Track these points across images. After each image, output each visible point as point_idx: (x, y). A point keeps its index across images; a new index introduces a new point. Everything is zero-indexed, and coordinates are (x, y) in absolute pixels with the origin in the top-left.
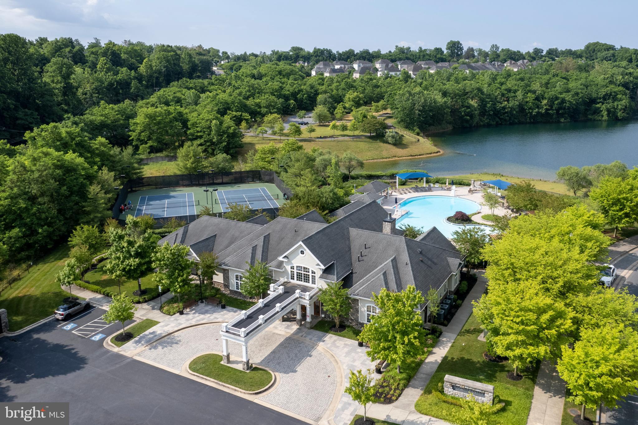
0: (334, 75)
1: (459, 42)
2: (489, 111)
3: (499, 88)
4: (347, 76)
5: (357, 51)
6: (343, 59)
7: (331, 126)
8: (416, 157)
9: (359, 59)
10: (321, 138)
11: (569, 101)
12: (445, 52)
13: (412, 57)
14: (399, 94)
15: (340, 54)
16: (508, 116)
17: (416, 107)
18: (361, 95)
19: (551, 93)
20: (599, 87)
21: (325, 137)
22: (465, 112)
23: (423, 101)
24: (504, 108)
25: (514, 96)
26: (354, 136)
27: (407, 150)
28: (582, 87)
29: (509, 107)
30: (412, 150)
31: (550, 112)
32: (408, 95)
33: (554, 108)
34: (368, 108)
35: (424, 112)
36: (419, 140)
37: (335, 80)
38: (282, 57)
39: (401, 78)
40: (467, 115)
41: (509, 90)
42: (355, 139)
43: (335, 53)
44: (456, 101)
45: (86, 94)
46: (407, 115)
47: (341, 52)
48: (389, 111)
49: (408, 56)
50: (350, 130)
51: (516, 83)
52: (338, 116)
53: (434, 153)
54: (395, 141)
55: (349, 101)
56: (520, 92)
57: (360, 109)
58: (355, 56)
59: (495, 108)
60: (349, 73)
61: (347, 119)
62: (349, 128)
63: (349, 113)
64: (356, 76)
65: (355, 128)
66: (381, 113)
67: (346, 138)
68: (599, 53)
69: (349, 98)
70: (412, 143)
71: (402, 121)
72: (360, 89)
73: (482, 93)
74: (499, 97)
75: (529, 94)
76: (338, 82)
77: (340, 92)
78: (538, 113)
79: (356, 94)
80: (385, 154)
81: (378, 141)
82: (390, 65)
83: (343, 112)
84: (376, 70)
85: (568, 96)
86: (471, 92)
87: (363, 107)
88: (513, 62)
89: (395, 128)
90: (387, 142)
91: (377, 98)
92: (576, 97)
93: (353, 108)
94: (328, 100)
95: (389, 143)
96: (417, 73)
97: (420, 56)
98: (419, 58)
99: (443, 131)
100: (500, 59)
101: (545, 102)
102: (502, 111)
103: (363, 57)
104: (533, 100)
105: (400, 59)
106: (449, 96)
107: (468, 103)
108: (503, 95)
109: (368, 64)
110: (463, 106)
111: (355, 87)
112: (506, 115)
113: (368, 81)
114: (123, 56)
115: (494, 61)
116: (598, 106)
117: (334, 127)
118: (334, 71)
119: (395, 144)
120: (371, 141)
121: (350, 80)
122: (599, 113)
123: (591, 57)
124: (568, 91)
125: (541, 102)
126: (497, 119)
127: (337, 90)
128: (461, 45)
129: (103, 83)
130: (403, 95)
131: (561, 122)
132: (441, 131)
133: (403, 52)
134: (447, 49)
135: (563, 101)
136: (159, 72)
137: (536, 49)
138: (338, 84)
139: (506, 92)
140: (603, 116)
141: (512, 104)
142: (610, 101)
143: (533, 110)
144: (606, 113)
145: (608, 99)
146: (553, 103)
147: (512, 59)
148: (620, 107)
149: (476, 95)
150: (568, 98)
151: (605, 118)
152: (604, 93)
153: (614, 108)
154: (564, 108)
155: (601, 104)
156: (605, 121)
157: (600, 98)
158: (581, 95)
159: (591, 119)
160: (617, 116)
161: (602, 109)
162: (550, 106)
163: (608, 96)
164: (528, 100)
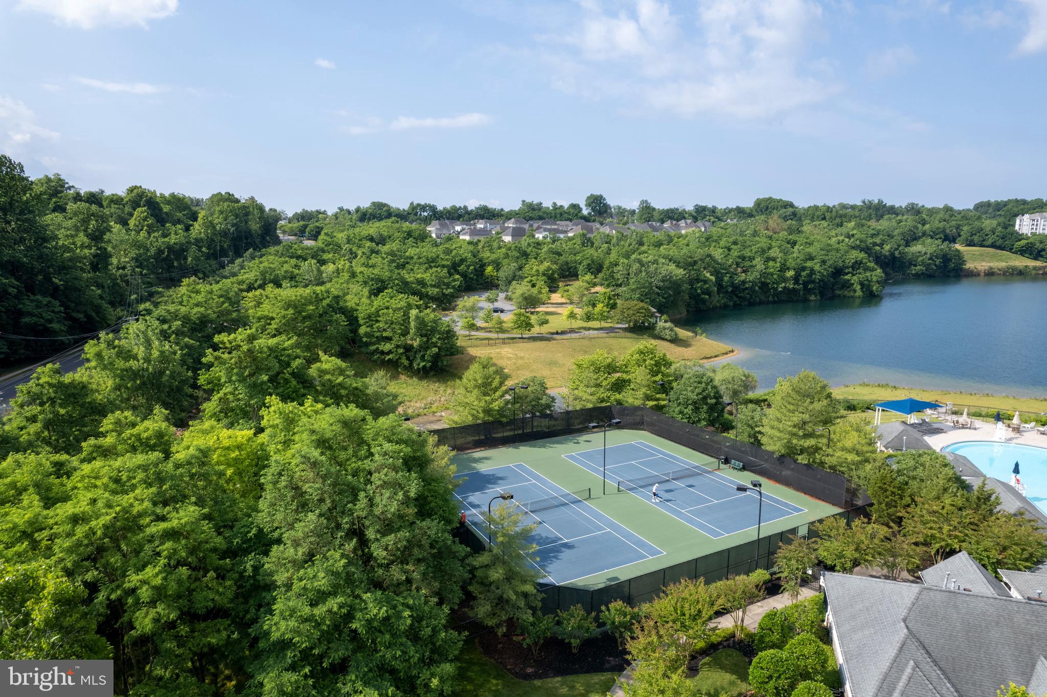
2: (726, 287)
9: (484, 217)
10: (557, 333)
11: (819, 272)
12: (584, 208)
13: (546, 215)
14: (623, 263)
16: (748, 294)
17: (653, 282)
19: (791, 263)
20: (842, 252)
21: (563, 333)
22: (701, 288)
23: (663, 273)
24: (744, 282)
25: (752, 266)
26: (603, 328)
28: (824, 252)
29: (750, 282)
31: (797, 286)
33: (802, 282)
35: (663, 290)
38: (368, 216)
40: (703, 293)
41: (743, 258)
42: (612, 335)
45: (124, 268)
49: (541, 213)
53: (729, 352)
56: (758, 259)
59: (732, 283)
64: (507, 239)
65: (604, 317)
68: (774, 211)
73: (715, 261)
74: (734, 266)
75: (771, 263)
78: (785, 288)
81: (645, 336)
85: (815, 264)
86: (701, 260)
88: (674, 222)
90: (659, 338)
92: (824, 267)
95: (663, 339)
97: (555, 214)
98: (556, 217)
101: (791, 273)
102: (742, 287)
103: (487, 215)
104: (778, 271)
105: (533, 218)
106: (683, 267)
107: (703, 276)
108: (737, 264)
110: (698, 280)
112: (747, 291)
114: (166, 208)
115: (649, 220)
116: (846, 277)
117: (572, 315)
119: (671, 341)
122: (849, 287)
124: (812, 258)
125: (786, 274)
126: (735, 299)
129: (148, 250)
130: (629, 265)
131: (811, 301)
133: (533, 209)
134: (586, 205)
135: (812, 271)
136: (224, 234)
137: (697, 205)
139: (740, 260)
140: (855, 291)
141: (751, 277)
142: (861, 271)
143: (778, 283)
144: (859, 287)
145: (858, 269)
146: (800, 275)
147: (672, 218)
148: (875, 279)
149: (709, 265)
150: (817, 268)
151: (859, 293)
152: (853, 261)
153: (868, 280)
154: (813, 282)
155: (850, 275)
156: (859, 297)
157: (848, 267)
158: (828, 264)
159: (839, 296)
160: (872, 291)
161: (852, 282)
162: (796, 279)
163: (857, 265)
164: (772, 270)
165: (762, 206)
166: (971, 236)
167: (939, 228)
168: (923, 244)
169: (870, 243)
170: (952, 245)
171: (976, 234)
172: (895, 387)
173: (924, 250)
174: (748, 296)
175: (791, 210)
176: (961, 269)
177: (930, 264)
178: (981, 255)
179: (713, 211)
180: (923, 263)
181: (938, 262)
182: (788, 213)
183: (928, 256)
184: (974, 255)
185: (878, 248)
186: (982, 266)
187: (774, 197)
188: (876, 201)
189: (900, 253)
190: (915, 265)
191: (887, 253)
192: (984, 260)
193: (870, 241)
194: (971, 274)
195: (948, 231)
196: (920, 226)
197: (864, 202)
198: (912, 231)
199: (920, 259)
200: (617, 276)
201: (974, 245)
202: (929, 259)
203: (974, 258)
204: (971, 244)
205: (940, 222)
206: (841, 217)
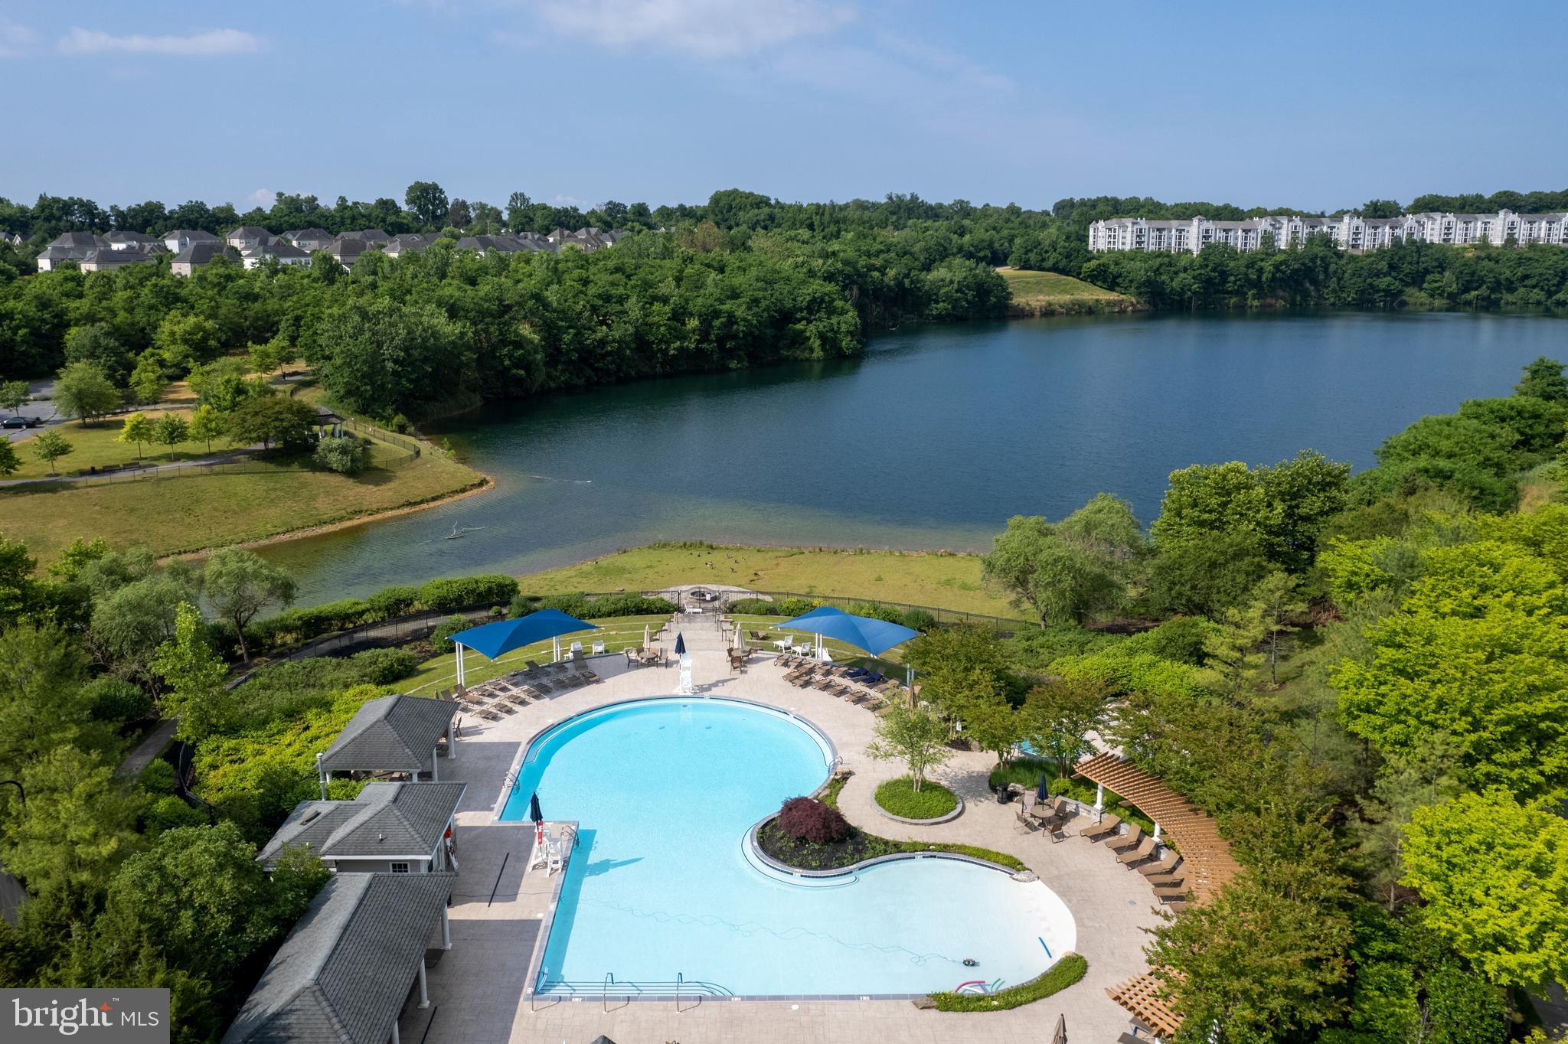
0: (113, 269)
1: (435, 187)
2: (568, 352)
3: (581, 292)
4: (154, 270)
5: (171, 205)
6: (132, 228)
7: (127, 428)
8: (424, 506)
9: (179, 227)
11: (744, 320)
12: (405, 208)
13: (322, 222)
14: (330, 316)
15: (120, 215)
16: (613, 362)
17: (387, 350)
18: (209, 324)
19: (698, 304)
20: (794, 283)
21: (109, 470)
22: (510, 356)
23: (403, 332)
24: (602, 342)
25: (621, 312)
26: (210, 455)
27: (391, 485)
28: (761, 284)
29: (614, 341)
30: (406, 485)
31: (705, 346)
32: (357, 318)
33: (713, 337)
34: (236, 360)
35: (409, 365)
36: (418, 453)
37: (120, 282)
39: (316, 274)
40: (517, 366)
41: (607, 298)
42: (217, 468)
43: (108, 209)
44: (486, 331)
46: (363, 376)
47: (123, 208)
48: (300, 365)
49: (313, 218)
50: (195, 438)
51: (611, 278)
52: (144, 392)
53: (474, 486)
54: (353, 461)
55: (174, 342)
56: (634, 299)
57: (214, 365)
58: (166, 218)
59: (580, 344)
60: (161, 262)
61: (172, 396)
62: (191, 431)
63: (180, 378)
64: (183, 269)
65: (210, 431)
66: (278, 372)
67: (186, 466)
68: (741, 213)
69: (173, 334)
70: (401, 462)
71: (349, 393)
72: (204, 305)
73: (546, 306)
74: (587, 314)
75: (657, 306)
76: (128, 286)
77: (140, 317)
78: (681, 349)
79: (192, 320)
80: (324, 506)
81: (295, 467)
82: (273, 240)
83: (159, 378)
84: (236, 254)
85: (739, 306)
86: (518, 304)
87: (224, 360)
88: (566, 232)
89: (342, 420)
90: (325, 468)
91: (255, 328)
92: (756, 309)
93: (191, 364)
94: (103, 341)
95: (331, 470)
96: (355, 259)
97: (342, 218)
98: (343, 223)
99: (462, 412)
100: (536, 226)
101: (693, 323)
102: (599, 351)
103: (189, 221)
104: (669, 319)
105: (293, 227)
106: (466, 318)
107: (517, 334)
108: (594, 309)
109: (209, 240)
110: (503, 342)
111: (186, 301)
112: (610, 358)
113: (219, 284)
115: (523, 230)
116: (799, 326)
117: (139, 432)
118: (108, 257)
119: (352, 473)
120: (271, 467)
121: (166, 282)
122: (803, 343)
123: (726, 220)
124: (734, 295)
125: (684, 324)
126: (589, 372)
127: (130, 310)
128: (441, 192)
130: (343, 318)
131: (731, 370)
132: (456, 413)
133: (299, 210)
134: (408, 202)
135: (731, 319)
137: (610, 203)
138: (129, 293)
139: (600, 302)
140: (812, 350)
141: (619, 331)
142: (822, 314)
143: (668, 343)
144: (818, 342)
145: (818, 311)
146: (710, 326)
147: (563, 225)
148: (844, 327)
149: (533, 313)
150: (740, 312)
151: (818, 353)
152: (808, 298)
153: (833, 330)
154: (734, 337)
155: (804, 322)
156: (819, 360)
157: (801, 310)
158: (763, 304)
159: (787, 357)
160: (841, 349)
161: (808, 334)
162: (704, 333)
163: (816, 305)
164: (656, 319)
165: (721, 204)
166: (1026, 253)
167: (983, 241)
168: (950, 268)
169: (863, 267)
170: (991, 268)
171: (1031, 251)
172: (711, 547)
173: (949, 276)
174: (612, 367)
175: (766, 210)
176: (1007, 307)
177: (960, 298)
178: (1038, 283)
179: (641, 211)
180: (948, 297)
181: (970, 294)
182: (762, 217)
183: (956, 286)
184: (1028, 283)
185: (876, 274)
186: (1036, 300)
187: (741, 189)
188: (909, 197)
189: (912, 282)
190: (937, 302)
191: (892, 283)
192: (1040, 292)
193: (862, 262)
194: (1022, 314)
195: (997, 245)
196: (955, 237)
197: (890, 198)
198: (942, 245)
199: (942, 291)
200: (322, 341)
201: (1030, 268)
202: (957, 291)
203: (1028, 287)
204: (1026, 266)
205: (987, 231)
206: (837, 222)
